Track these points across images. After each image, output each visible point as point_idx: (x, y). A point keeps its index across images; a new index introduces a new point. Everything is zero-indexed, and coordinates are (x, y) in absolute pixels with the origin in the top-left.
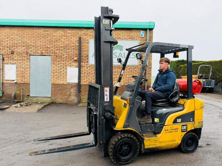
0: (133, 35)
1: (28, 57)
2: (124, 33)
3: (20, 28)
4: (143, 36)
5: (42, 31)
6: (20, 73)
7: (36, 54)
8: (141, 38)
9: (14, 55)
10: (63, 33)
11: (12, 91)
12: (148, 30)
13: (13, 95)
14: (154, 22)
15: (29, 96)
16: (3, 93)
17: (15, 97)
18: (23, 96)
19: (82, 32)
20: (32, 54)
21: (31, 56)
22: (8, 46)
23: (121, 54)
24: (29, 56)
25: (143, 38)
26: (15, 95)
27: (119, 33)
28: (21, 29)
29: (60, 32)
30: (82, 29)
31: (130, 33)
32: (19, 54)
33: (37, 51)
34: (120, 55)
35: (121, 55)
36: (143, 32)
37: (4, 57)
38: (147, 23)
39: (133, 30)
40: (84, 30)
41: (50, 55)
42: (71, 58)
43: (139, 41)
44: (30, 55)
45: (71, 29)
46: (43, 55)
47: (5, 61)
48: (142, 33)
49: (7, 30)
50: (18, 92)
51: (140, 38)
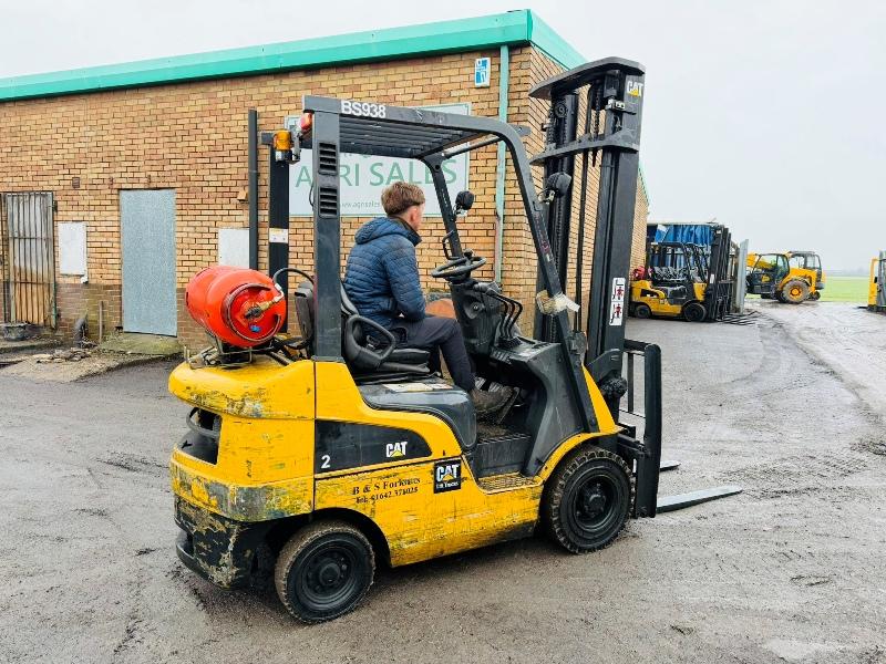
0: (446, 80)
1: (115, 197)
2: (408, 77)
3: (92, 96)
4: (487, 83)
5: (148, 101)
6: (96, 253)
7: (135, 186)
8: (478, 92)
9: (80, 192)
10: (206, 102)
11: (77, 311)
12: (504, 51)
13: (78, 325)
14: (529, 11)
15: (120, 328)
16: (58, 316)
17: (86, 331)
18: (103, 327)
19: (263, 90)
20: (124, 186)
21: (123, 193)
22: (66, 162)
23: (398, 168)
24: (116, 192)
25: (487, 91)
26: (84, 325)
27: (390, 79)
28: (93, 101)
29: (197, 99)
30: (263, 79)
31: (434, 74)
32: (93, 188)
33: (136, 175)
34: (396, 174)
35: (399, 172)
36: (484, 63)
37: (56, 198)
38: (496, 18)
39: (445, 59)
40: (269, 83)
41: (172, 185)
42: (229, 193)
43: (469, 104)
44: (119, 189)
45: (228, 82)
46: (152, 186)
47: (60, 213)
48: (483, 67)
49: (61, 110)
50: (93, 316)
51: (473, 92)
